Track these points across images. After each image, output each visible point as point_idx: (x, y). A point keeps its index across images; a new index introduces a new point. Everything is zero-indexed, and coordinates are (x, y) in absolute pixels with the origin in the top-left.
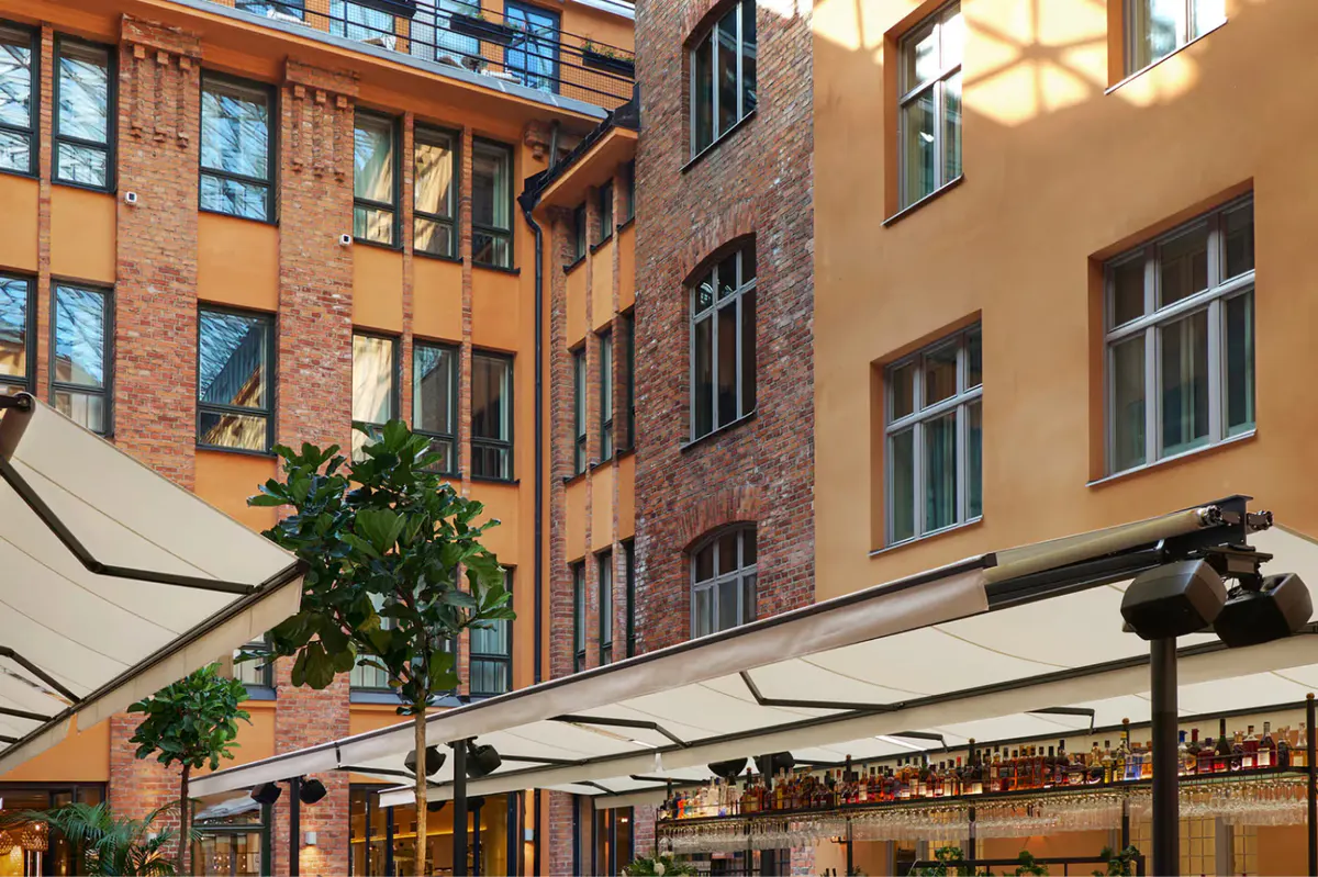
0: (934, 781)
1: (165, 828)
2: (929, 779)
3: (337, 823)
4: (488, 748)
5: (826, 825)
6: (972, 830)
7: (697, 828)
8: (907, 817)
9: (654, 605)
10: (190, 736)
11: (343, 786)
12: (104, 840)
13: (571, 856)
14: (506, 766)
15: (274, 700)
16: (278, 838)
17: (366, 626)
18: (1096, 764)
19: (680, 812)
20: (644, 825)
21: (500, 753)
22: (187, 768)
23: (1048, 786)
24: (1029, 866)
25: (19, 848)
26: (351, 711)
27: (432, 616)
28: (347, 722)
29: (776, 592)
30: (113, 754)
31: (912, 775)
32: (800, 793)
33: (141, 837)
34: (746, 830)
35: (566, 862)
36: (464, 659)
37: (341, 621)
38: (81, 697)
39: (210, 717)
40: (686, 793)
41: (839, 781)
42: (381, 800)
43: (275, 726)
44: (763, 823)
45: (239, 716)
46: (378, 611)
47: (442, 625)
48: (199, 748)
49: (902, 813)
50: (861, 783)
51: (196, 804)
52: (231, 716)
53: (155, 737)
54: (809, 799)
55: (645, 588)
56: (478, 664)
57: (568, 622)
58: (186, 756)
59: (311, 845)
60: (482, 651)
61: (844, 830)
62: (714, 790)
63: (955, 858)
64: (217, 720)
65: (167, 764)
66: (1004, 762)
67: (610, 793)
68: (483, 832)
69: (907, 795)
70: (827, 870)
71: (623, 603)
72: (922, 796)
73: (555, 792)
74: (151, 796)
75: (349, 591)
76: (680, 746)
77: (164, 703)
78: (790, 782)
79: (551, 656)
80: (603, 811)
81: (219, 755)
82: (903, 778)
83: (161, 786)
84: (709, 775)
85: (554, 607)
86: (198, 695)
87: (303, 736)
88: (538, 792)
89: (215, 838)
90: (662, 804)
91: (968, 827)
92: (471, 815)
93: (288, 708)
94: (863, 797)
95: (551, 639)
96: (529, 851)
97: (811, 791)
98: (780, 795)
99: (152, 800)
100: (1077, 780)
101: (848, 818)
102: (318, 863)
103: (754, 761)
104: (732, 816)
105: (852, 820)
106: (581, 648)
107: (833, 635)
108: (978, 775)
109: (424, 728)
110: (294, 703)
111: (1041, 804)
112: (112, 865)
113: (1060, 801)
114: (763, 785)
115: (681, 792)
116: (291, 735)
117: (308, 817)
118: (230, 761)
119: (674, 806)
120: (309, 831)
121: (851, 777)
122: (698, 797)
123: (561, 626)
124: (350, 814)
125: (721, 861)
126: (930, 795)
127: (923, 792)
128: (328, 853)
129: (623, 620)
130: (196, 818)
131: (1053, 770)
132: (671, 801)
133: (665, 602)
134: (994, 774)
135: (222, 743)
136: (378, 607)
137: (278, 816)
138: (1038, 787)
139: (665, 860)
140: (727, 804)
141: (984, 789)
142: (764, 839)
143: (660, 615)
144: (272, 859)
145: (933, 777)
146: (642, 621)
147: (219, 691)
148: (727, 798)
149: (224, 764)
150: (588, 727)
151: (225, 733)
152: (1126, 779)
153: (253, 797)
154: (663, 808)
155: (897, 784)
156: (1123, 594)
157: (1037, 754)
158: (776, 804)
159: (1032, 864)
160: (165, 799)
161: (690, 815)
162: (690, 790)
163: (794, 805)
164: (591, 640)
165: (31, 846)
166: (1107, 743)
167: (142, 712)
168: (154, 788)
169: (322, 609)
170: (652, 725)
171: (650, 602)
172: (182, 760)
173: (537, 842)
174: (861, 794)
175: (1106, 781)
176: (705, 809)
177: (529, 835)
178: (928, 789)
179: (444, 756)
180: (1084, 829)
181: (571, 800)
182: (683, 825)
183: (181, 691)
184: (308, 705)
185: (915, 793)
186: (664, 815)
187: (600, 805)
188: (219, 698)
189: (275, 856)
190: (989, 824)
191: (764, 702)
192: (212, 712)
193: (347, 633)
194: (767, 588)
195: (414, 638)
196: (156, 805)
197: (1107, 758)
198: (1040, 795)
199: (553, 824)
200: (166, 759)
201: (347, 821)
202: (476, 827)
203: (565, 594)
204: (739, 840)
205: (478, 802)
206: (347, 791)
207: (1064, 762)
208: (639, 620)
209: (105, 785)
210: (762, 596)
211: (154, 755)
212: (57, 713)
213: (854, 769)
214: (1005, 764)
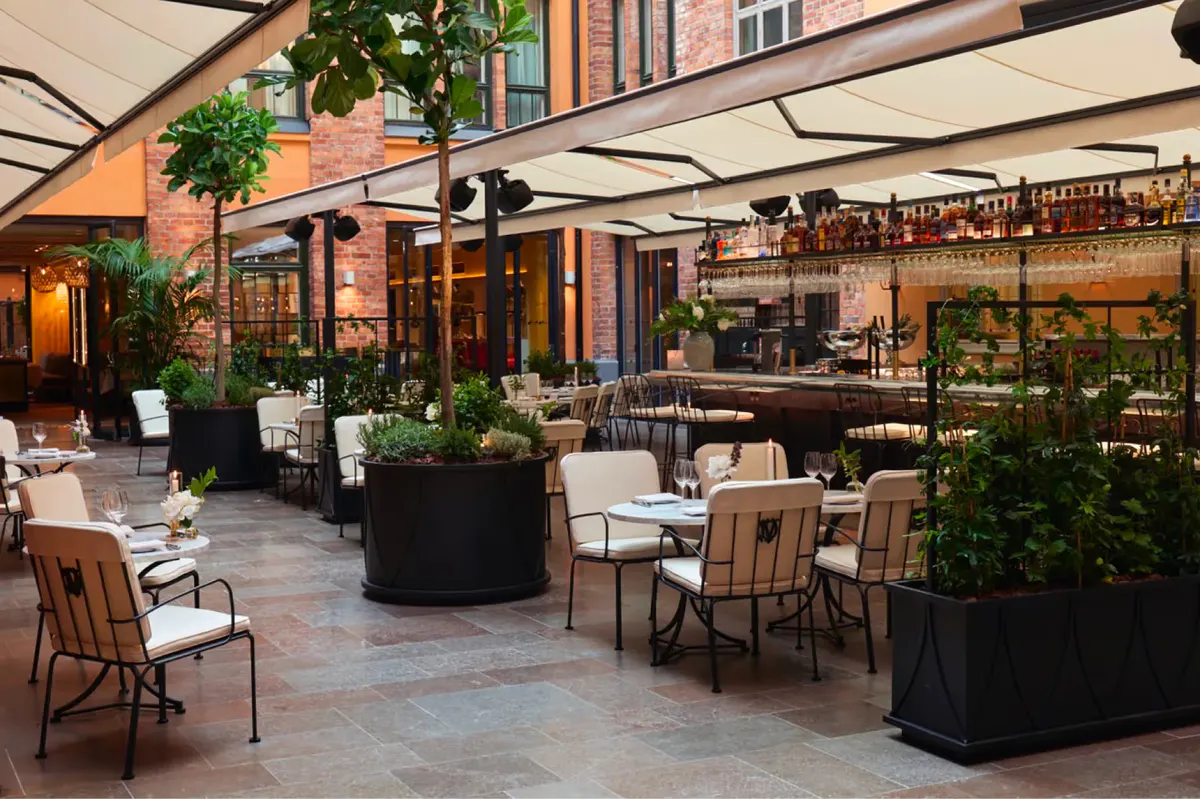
0: (982, 222)
1: (203, 265)
2: (977, 219)
3: (375, 264)
4: (519, 183)
5: (870, 269)
6: (1023, 274)
7: (737, 270)
8: (954, 260)
9: (695, 33)
10: (220, 169)
11: (379, 224)
12: (144, 276)
13: (614, 301)
14: (538, 203)
15: (308, 134)
16: (316, 277)
17: (386, 49)
18: (1154, 205)
19: (719, 253)
20: (687, 269)
21: (532, 189)
22: (219, 201)
23: (1103, 228)
24: (1069, 308)
25: (65, 285)
26: (387, 146)
27: (452, 38)
28: (382, 157)
29: (823, 20)
30: (150, 188)
31: (959, 215)
32: (843, 233)
33: (179, 274)
34: (789, 272)
35: (609, 307)
36: (500, 91)
37: (361, 45)
38: (106, 124)
39: (240, 148)
40: (725, 233)
41: (884, 220)
42: (417, 239)
43: (310, 160)
44: (805, 265)
45: (269, 148)
46: (397, 34)
47: (464, 48)
48: (231, 181)
49: (949, 256)
50: (906, 223)
51: (234, 241)
52: (261, 148)
53: (186, 170)
54: (853, 240)
55: (686, 15)
56: (515, 96)
57: (608, 52)
58: (218, 189)
59: (350, 285)
60: (519, 83)
61: (889, 274)
62: (753, 229)
63: (989, 299)
64: (247, 152)
65: (199, 197)
66: (1056, 201)
67: (652, 235)
68: (524, 274)
69: (953, 236)
70: (875, 317)
71: (664, 31)
72: (971, 238)
73: (597, 233)
74: (187, 232)
75: (368, 13)
76: (718, 182)
77: (194, 134)
78: (833, 223)
79: (591, 88)
80: (646, 253)
81: (250, 187)
82: (950, 219)
83: (197, 222)
84: (749, 213)
85: (592, 36)
86: (227, 125)
87: (337, 171)
88: (578, 233)
89: (255, 278)
90: (701, 244)
91: (1018, 271)
92: (510, 256)
93: (323, 142)
94: (909, 238)
95: (589, 70)
96: (569, 295)
97: (853, 233)
98: (822, 235)
99: (191, 236)
100: (1134, 221)
101: (893, 261)
102: (357, 303)
103: (797, 200)
104: (773, 258)
105: (897, 263)
106: (621, 80)
107: (860, 57)
108: (1028, 216)
109: (447, 158)
110: (328, 136)
111: (1095, 248)
112: (152, 303)
113: (1116, 244)
114: (804, 224)
115: (721, 232)
116: (326, 170)
117: (346, 256)
118: (261, 194)
119: (714, 246)
120: (346, 271)
121: (896, 217)
122: (737, 237)
123: (599, 56)
124: (388, 254)
125: (767, 307)
126: (978, 236)
127: (971, 233)
128: (366, 294)
129: (664, 49)
130: (234, 255)
131: (1108, 210)
132: (710, 241)
133: (707, 30)
134: (1045, 215)
135: (253, 176)
136: (398, 30)
137: (315, 255)
138: (1092, 229)
139: (704, 304)
140: (767, 245)
141: (1035, 231)
142: (807, 283)
143: (702, 44)
144: (311, 299)
145: (980, 217)
146: (684, 51)
147: (248, 122)
148: (768, 238)
149: (255, 199)
150: (620, 161)
151: (254, 166)
152: (1186, 220)
153: (287, 233)
154: (702, 248)
155: (944, 224)
156: (1175, 13)
157: (1092, 193)
158: (818, 245)
159: (1072, 306)
160: (203, 235)
161: (729, 256)
162: (730, 232)
163: (837, 247)
164: (632, 71)
165: (73, 282)
166: (1168, 182)
167: (172, 144)
168: (191, 223)
169: (340, 32)
170: (687, 160)
171: (691, 30)
172: (213, 192)
173: (578, 285)
174: (905, 235)
175: (1165, 223)
176: (745, 250)
177: (570, 277)
178: (976, 230)
179: (475, 191)
180: (1141, 275)
181: (613, 242)
182: (723, 267)
183: (209, 121)
184: (342, 138)
185: (963, 234)
186: (703, 256)
187: (643, 246)
188: (247, 128)
189: (313, 296)
190: (1040, 268)
191: (802, 134)
192: (241, 143)
193: (368, 57)
194: (813, 14)
195: (435, 62)
196: (194, 241)
197: (1167, 198)
198: (1094, 237)
199: (595, 266)
200: (198, 192)
201: (385, 260)
202: (516, 269)
203: (603, 21)
204: (782, 283)
205: (514, 241)
206: (383, 230)
207: (1121, 202)
208: (680, 49)
209: (143, 220)
210: (809, 23)
211: (185, 188)
212: (85, 142)
213: (899, 209)
214: (1058, 204)
